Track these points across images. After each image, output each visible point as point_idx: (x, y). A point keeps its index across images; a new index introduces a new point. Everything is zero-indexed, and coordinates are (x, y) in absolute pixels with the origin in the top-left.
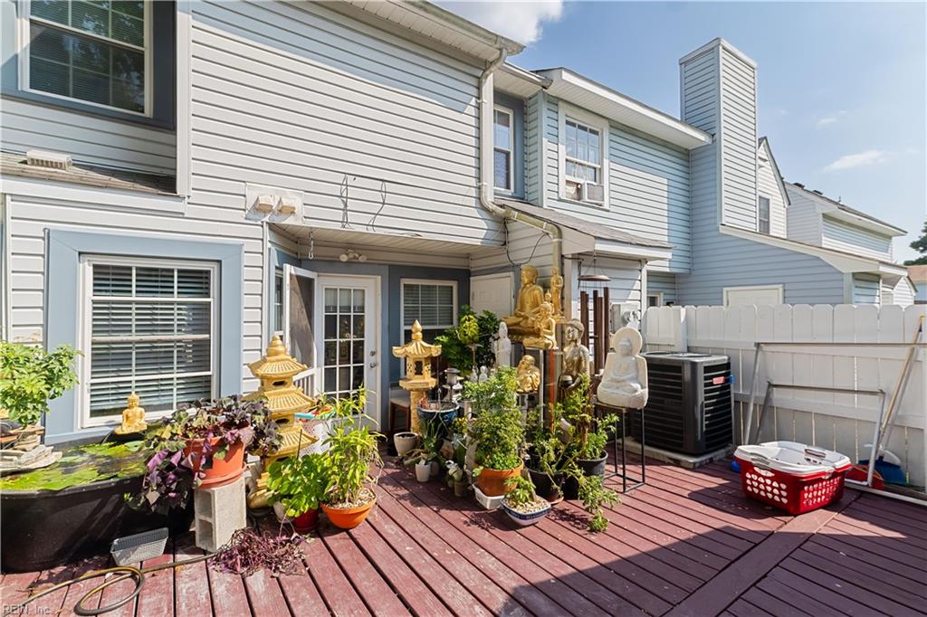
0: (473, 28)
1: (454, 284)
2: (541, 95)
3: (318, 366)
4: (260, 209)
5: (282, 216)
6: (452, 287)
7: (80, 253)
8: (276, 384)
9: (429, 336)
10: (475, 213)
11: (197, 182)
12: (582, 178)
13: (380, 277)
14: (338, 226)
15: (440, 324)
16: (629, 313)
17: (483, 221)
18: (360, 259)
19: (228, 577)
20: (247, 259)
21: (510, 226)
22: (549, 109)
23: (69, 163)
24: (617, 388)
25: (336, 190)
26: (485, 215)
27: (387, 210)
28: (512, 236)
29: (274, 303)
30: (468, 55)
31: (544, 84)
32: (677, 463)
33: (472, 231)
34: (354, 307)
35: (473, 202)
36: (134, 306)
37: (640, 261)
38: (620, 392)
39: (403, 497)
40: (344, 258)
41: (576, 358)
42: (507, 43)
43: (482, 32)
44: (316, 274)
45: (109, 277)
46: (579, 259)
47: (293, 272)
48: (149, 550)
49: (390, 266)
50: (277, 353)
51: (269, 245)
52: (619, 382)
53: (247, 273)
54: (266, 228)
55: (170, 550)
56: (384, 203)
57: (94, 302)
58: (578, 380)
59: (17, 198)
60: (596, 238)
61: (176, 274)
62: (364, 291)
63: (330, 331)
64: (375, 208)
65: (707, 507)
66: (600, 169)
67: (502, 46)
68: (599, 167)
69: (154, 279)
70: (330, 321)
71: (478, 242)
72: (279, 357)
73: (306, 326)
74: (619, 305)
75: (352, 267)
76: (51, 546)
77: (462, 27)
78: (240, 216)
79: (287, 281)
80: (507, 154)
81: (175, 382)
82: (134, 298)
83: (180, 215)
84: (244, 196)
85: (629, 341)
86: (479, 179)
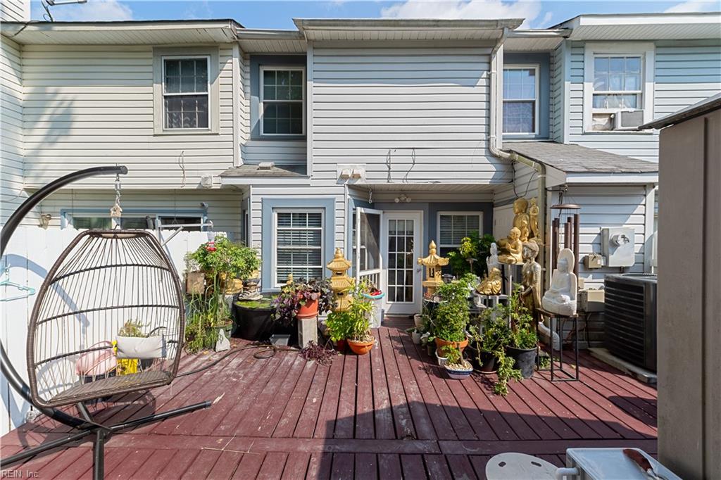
0: (477, 23)
1: (480, 214)
2: (564, 45)
3: (383, 268)
4: (344, 177)
5: (354, 180)
6: (478, 216)
7: (273, 208)
8: (337, 274)
9: (443, 253)
10: (485, 160)
11: (315, 167)
12: (618, 107)
13: (422, 211)
14: (385, 182)
15: (454, 244)
16: (617, 236)
17: (492, 165)
18: (407, 201)
19: (302, 359)
20: (337, 206)
21: (517, 167)
22: (572, 54)
23: (273, 166)
24: (553, 298)
25: (384, 160)
26: (494, 160)
27: (416, 167)
28: (517, 174)
29: (351, 230)
30: (481, 40)
31: (564, 35)
32: (634, 376)
33: (483, 174)
34: (407, 232)
35: (483, 152)
36: (292, 232)
37: (645, 186)
38: (555, 301)
39: (397, 348)
40: (397, 200)
41: (528, 272)
42: (507, 23)
43: (483, 23)
44: (382, 211)
45: (283, 218)
46: (561, 191)
47: (363, 211)
48: (282, 342)
49: (430, 203)
50: (338, 257)
51: (349, 197)
52: (555, 293)
53: (337, 213)
54: (347, 187)
55: (290, 344)
56: (414, 164)
57: (278, 230)
58: (528, 290)
59: (254, 186)
60: (567, 172)
61: (307, 215)
62: (413, 221)
63: (392, 247)
64: (408, 167)
65: (616, 408)
66: (642, 94)
67: (503, 26)
68: (640, 92)
69: (300, 218)
70: (392, 241)
71: (487, 182)
72: (339, 259)
73: (374, 243)
74: (608, 230)
75: (403, 206)
76: (254, 331)
77: (467, 26)
78: (334, 182)
79: (359, 217)
80: (533, 103)
81: (308, 270)
82: (291, 228)
83: (308, 186)
84: (336, 171)
85: (566, 260)
86: (488, 133)
